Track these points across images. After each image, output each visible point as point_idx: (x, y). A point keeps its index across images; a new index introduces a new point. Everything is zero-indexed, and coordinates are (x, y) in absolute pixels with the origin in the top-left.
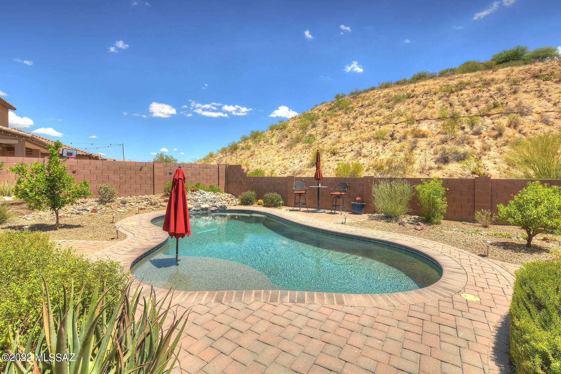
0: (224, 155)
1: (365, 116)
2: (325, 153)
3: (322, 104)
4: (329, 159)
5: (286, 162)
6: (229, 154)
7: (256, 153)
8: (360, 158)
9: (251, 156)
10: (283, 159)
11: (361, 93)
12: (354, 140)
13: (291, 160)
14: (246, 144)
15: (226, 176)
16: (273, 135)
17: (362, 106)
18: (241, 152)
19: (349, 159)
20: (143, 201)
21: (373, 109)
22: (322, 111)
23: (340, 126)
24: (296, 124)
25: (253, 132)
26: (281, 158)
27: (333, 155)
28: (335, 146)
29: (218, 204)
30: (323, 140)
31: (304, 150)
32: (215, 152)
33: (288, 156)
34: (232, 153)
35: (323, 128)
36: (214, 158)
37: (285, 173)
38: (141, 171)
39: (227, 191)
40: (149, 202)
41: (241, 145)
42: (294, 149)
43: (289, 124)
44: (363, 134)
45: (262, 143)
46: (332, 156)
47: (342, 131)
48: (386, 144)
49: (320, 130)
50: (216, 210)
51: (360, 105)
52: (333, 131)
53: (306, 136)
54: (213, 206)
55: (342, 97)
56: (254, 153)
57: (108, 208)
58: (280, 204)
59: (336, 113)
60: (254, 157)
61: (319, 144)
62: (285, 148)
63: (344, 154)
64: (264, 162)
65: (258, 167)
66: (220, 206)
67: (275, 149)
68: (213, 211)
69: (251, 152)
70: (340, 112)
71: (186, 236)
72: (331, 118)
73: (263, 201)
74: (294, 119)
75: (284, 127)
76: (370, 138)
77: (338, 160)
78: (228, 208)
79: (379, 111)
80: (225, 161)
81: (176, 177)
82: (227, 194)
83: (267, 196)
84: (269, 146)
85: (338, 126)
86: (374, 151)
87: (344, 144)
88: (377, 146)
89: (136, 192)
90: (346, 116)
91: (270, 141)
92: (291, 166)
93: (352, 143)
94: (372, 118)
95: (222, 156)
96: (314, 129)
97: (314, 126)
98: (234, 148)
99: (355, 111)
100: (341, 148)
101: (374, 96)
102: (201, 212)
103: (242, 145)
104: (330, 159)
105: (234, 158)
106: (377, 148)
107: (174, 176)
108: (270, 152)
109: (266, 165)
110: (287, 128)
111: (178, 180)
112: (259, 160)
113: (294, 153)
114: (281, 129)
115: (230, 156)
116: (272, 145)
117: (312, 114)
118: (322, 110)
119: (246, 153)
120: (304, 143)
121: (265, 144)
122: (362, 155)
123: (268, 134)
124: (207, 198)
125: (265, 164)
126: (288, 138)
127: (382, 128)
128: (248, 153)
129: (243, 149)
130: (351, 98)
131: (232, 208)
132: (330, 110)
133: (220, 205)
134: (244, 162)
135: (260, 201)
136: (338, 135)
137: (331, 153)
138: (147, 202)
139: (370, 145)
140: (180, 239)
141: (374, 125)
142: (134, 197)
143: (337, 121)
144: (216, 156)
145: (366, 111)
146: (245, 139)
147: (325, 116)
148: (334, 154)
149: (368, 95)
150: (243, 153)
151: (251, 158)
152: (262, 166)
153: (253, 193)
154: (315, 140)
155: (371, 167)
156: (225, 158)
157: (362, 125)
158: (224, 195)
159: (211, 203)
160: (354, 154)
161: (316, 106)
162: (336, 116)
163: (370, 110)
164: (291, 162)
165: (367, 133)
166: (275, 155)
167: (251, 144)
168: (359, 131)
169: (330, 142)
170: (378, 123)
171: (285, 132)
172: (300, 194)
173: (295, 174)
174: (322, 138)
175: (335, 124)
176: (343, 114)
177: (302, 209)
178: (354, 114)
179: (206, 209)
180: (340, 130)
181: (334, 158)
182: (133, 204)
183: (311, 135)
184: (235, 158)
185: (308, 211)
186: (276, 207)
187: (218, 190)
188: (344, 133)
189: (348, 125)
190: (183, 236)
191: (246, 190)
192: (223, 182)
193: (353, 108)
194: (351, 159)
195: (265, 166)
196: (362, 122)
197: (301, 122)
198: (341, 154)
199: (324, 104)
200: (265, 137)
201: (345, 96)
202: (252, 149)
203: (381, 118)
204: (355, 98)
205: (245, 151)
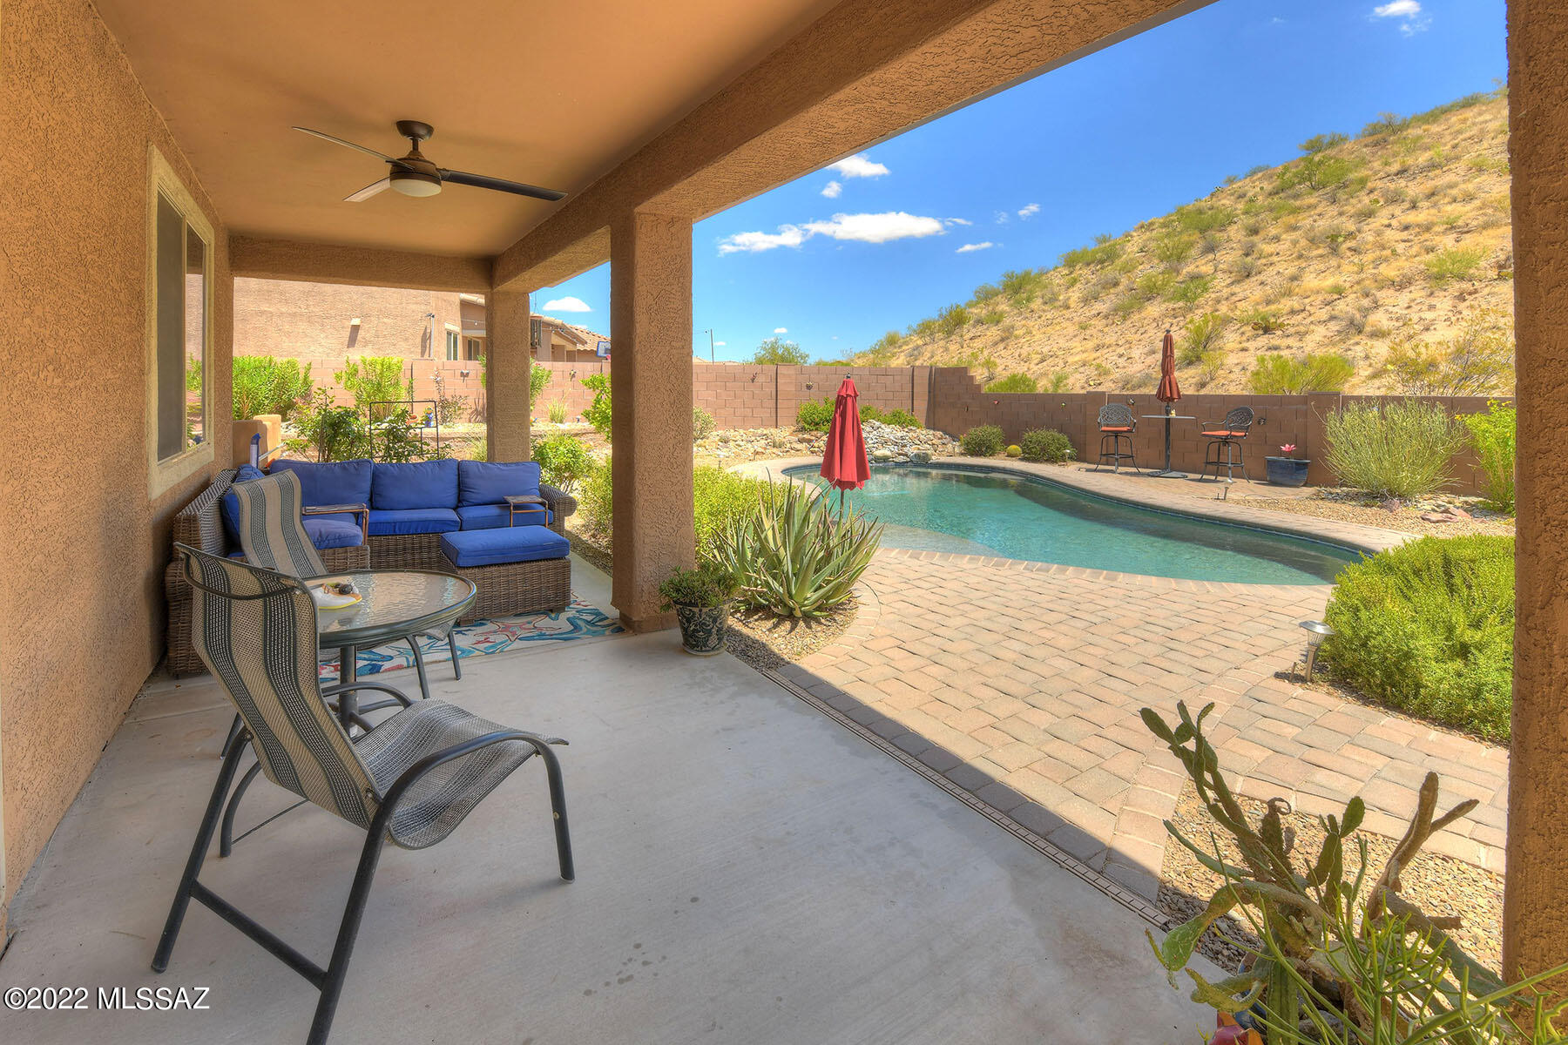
0: (928, 339)
1: (1406, 205)
2: (1236, 327)
3: (1254, 173)
4: (1245, 345)
5: (1106, 356)
6: (939, 335)
7: (1019, 332)
8: (1357, 339)
9: (1002, 340)
10: (1098, 348)
11: (1405, 125)
12: (1347, 285)
13: (1121, 350)
14: (990, 308)
15: (929, 392)
16: (1075, 281)
17: (1401, 172)
18: (974, 330)
19: (1316, 342)
20: (758, 439)
21: (1449, 178)
22: (1246, 199)
23: (1303, 242)
24: (1153, 245)
25: (1010, 276)
26: (1090, 344)
27: (1261, 332)
28: (1273, 307)
29: (912, 450)
30: (1236, 289)
31: (1167, 320)
32: (903, 332)
33: (1114, 338)
34: (950, 333)
35: (1241, 252)
36: (900, 347)
37: (1099, 384)
38: (753, 382)
39: (931, 424)
40: (769, 441)
41: (975, 311)
42: (1135, 317)
43: (1129, 244)
44: (1384, 265)
45: (1037, 304)
46: (1258, 336)
47: (1308, 258)
48: (1470, 294)
49: (1229, 258)
50: (907, 462)
51: (1395, 167)
52: (1275, 259)
53: (1180, 278)
54: (900, 454)
55: (1332, 144)
56: (1011, 334)
57: (700, 449)
58: (1064, 455)
59: (1298, 203)
60: (1012, 342)
61: (1218, 302)
62: (1106, 317)
63: (1302, 329)
64: (1040, 356)
65: (1021, 369)
66: (915, 455)
67: (1076, 319)
68: (899, 465)
69: (1004, 331)
70: (1312, 200)
71: (857, 489)
72: (1276, 219)
73: (1020, 449)
74: (1147, 230)
75: (1110, 256)
76: (1410, 279)
77: (1276, 348)
78: (934, 459)
79: (1463, 186)
80: (929, 355)
81: (843, 393)
82: (932, 432)
83: (1031, 437)
84: (1056, 314)
85: (1295, 243)
86: (1415, 318)
87: (1307, 301)
88: (1433, 301)
89: (744, 422)
90: (1333, 210)
91: (1061, 298)
92: (1120, 365)
93: (1336, 296)
94: (1433, 211)
95: (920, 342)
96: (1211, 256)
97: (1211, 249)
98: (954, 322)
99: (1371, 191)
100: (1293, 312)
101: (1460, 132)
102: (875, 464)
103: (979, 311)
104: (1251, 345)
105: (953, 347)
106: (1432, 307)
107: (839, 392)
108: (1058, 328)
109: (1045, 363)
110: (1119, 256)
111: (846, 399)
112: (1023, 351)
113: (1133, 330)
114: (1101, 262)
115: (942, 343)
116: (1068, 308)
117: (1211, 208)
118: (1250, 194)
119: (989, 334)
120: (1169, 300)
121: (1046, 308)
122: (1368, 329)
123: (1057, 279)
124: (886, 436)
125: (1042, 361)
126: (1121, 288)
127: (1468, 241)
128: (994, 332)
129: (980, 322)
130: (1366, 146)
131: (943, 459)
132: (1277, 193)
133: (915, 452)
134: (982, 358)
135: (1013, 448)
136: (1292, 270)
137: (1256, 327)
138: (766, 442)
139: (1404, 298)
140: (847, 491)
141: (1438, 234)
142: (742, 431)
143: (1294, 228)
144: (906, 343)
145: (1414, 189)
146: (986, 296)
147: (1257, 215)
148: (1267, 330)
149: (1435, 128)
150: (979, 334)
151: (1001, 346)
152: (1032, 366)
153: (997, 430)
154: (1206, 290)
155: (1390, 367)
156: (929, 348)
157: (1390, 235)
158: (924, 433)
159: (896, 447)
160: (1337, 328)
161: (1231, 181)
162: (1295, 211)
163: (1430, 184)
164: (1121, 356)
165: (1402, 262)
166: (1075, 336)
167: (1003, 307)
168: (1370, 257)
169: (1258, 294)
170: (1453, 228)
171: (1110, 271)
172: (1116, 434)
173: (1129, 386)
174: (1232, 283)
175: (1288, 237)
176: (1324, 203)
177: (1122, 469)
178: (1366, 200)
179: (885, 459)
180: (1300, 257)
181: (1263, 340)
182: (741, 443)
183: (1195, 277)
184: (958, 346)
185: (1138, 474)
186: (1053, 462)
187: (912, 423)
188: (1317, 265)
189: (1332, 242)
190: (851, 485)
191: (979, 424)
192: (922, 405)
193: (1363, 182)
194: (1326, 341)
195: (1040, 366)
196: (1389, 226)
197: (1168, 235)
198: (1292, 330)
199: (1260, 175)
200: (1046, 287)
201: (1343, 139)
202: (1007, 322)
203: (1469, 207)
204: (1380, 144)
205: (985, 327)
